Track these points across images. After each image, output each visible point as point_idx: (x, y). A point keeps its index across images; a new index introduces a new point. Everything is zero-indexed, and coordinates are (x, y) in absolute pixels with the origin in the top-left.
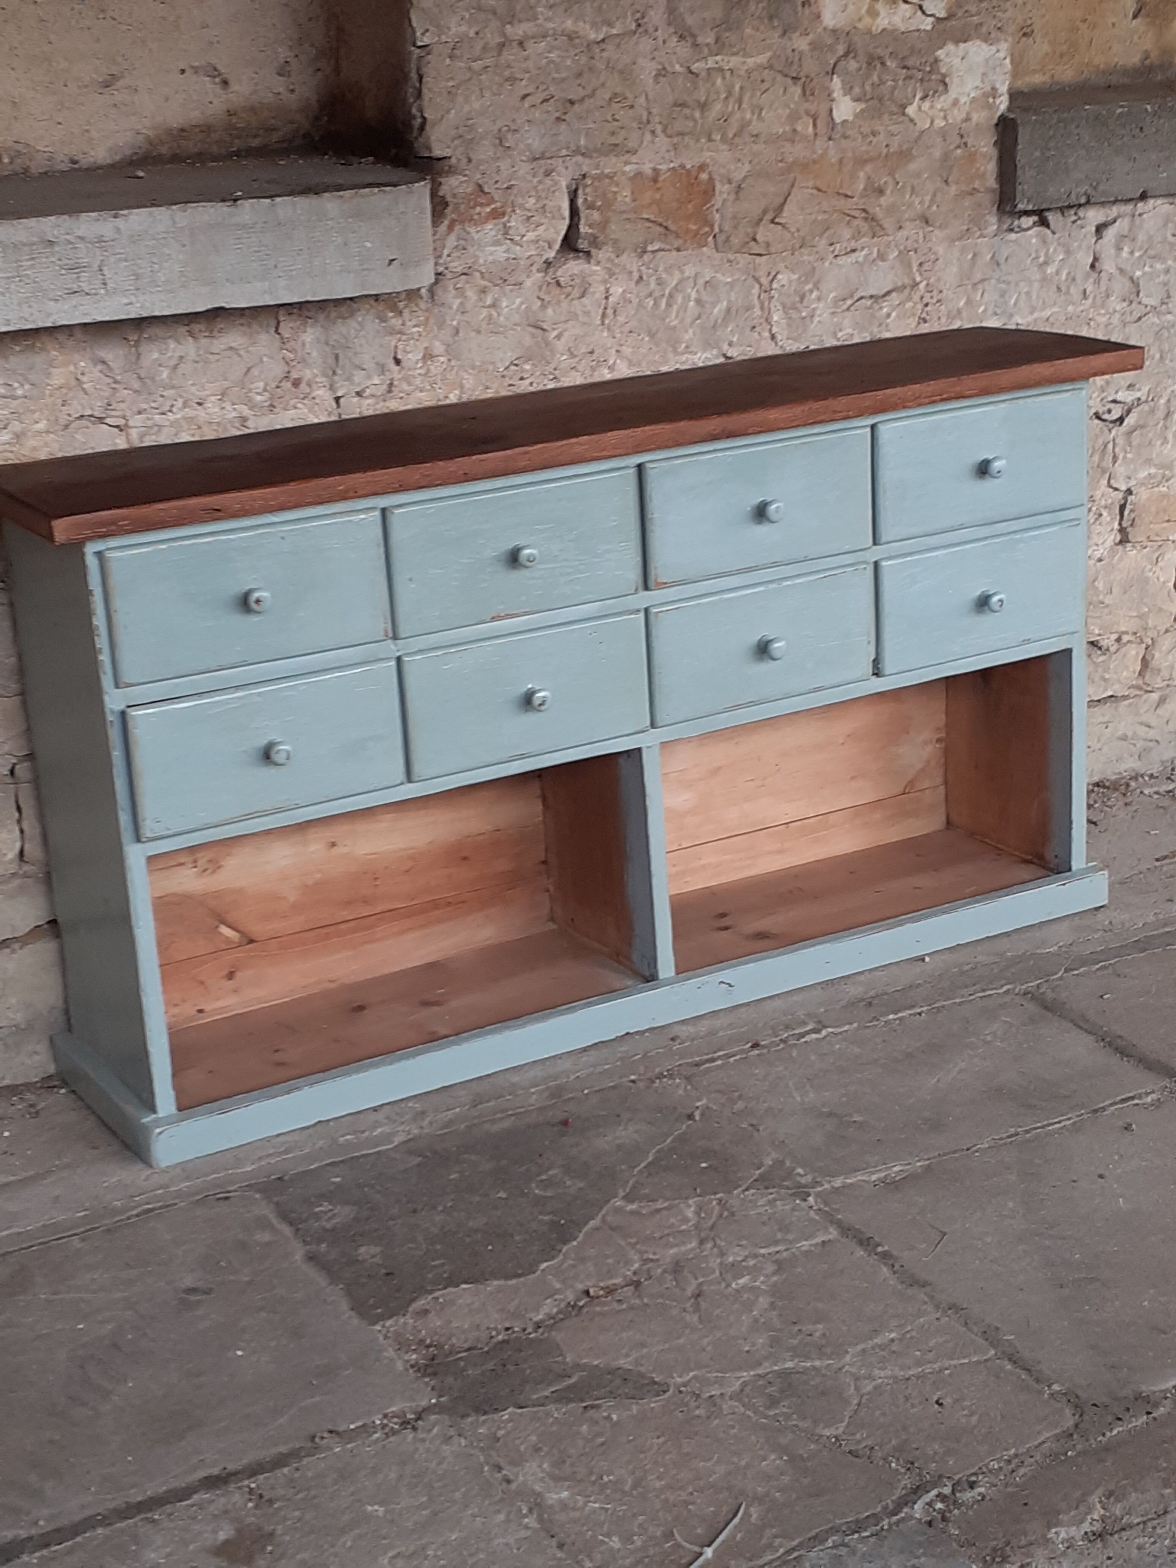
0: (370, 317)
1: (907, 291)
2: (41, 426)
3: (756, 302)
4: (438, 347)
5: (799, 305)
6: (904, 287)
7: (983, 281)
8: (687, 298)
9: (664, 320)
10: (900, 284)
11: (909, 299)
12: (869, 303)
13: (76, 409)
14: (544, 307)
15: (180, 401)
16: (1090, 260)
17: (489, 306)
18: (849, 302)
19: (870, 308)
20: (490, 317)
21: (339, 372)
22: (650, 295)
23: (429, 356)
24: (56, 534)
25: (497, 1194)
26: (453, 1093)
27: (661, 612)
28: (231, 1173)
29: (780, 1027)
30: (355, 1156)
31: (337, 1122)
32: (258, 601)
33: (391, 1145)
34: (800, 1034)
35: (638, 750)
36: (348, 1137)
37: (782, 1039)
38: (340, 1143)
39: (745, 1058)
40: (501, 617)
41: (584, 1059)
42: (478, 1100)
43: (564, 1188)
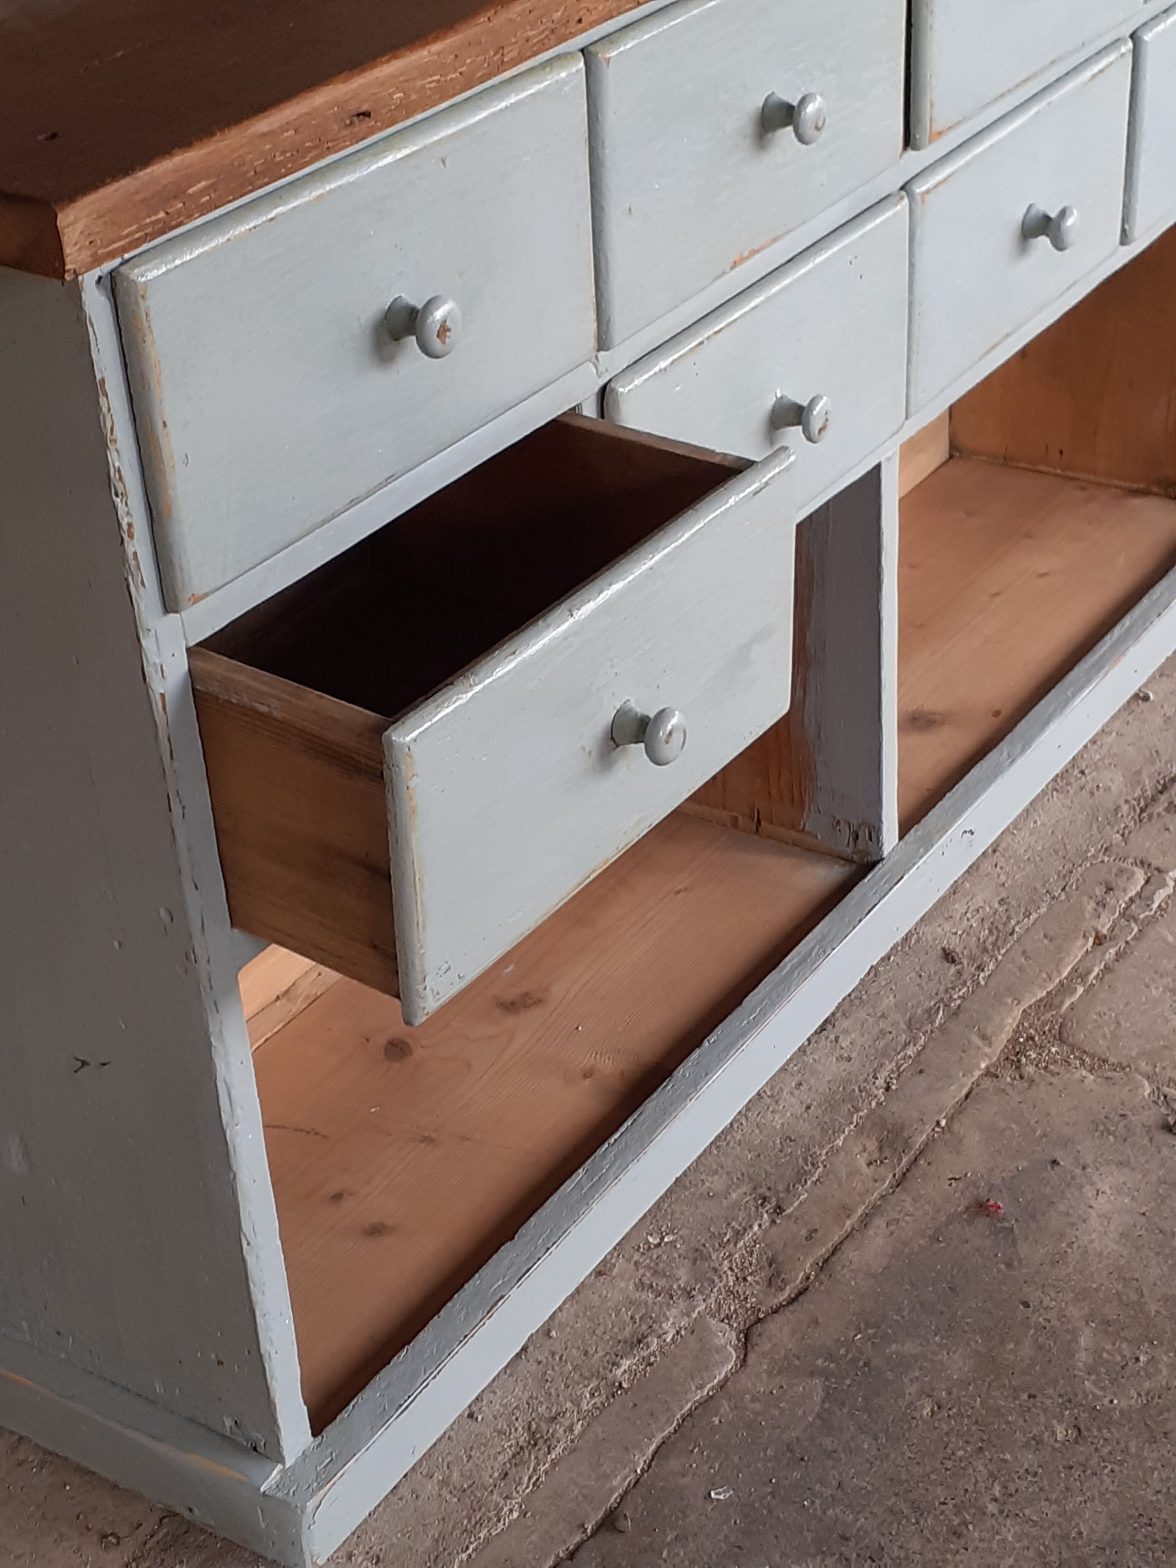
24: (68, 250)
25: (1054, 1433)
26: (703, 1189)
27: (927, 192)
28: (487, 1541)
29: (1099, 891)
30: (690, 1414)
31: (561, 1327)
32: (443, 330)
33: (728, 1360)
34: (1139, 895)
35: (878, 467)
36: (626, 1363)
37: (1123, 915)
38: (625, 1385)
39: (1107, 969)
40: (743, 259)
41: (845, 1043)
42: (768, 1194)
43: (1149, 1377)
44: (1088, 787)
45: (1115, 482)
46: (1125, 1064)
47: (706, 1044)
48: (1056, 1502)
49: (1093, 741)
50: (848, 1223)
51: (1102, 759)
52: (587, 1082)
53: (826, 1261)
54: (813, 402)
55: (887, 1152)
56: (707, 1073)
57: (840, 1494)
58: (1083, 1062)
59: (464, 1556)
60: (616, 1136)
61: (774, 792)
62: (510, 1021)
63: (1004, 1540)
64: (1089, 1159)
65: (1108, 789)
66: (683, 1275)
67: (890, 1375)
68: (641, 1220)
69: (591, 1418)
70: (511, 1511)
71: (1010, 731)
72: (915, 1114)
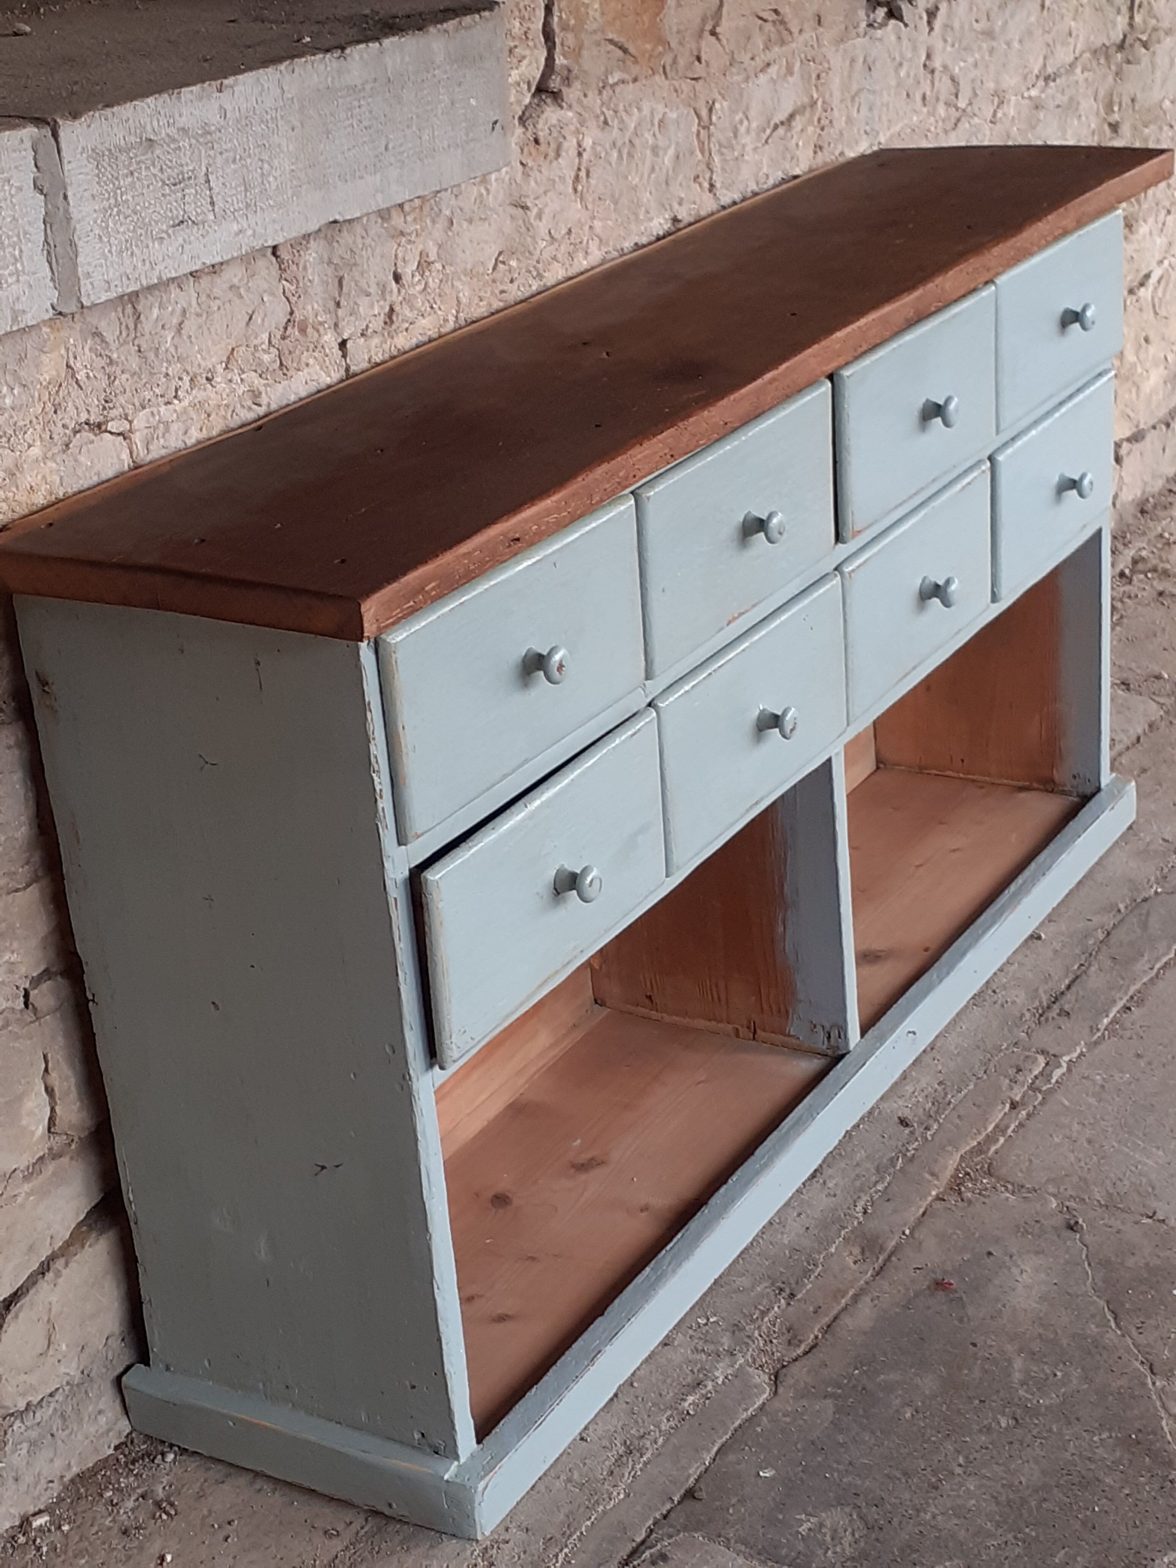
1: (808, 112)
2: (36, 451)
3: (696, 142)
4: (433, 250)
5: (732, 142)
6: (806, 107)
7: (858, 91)
8: (645, 145)
9: (626, 178)
10: (802, 102)
11: (811, 121)
12: (782, 131)
13: (71, 416)
14: (526, 176)
15: (186, 379)
18: (767, 133)
19: (783, 137)
21: (343, 303)
22: (614, 144)
24: (366, 625)
25: (999, 1423)
26: (734, 1286)
27: (853, 571)
28: (604, 1512)
29: (1012, 1072)
30: (740, 1426)
31: (640, 1380)
32: (561, 667)
33: (764, 1392)
34: (1041, 1073)
35: (829, 760)
36: (690, 1399)
37: (1030, 1087)
38: (691, 1412)
39: (1021, 1125)
40: (735, 619)
41: (830, 1184)
42: (782, 1286)
43: (1064, 1385)
44: (999, 1002)
45: (1005, 781)
46: (1037, 1187)
47: (730, 1181)
48: (1003, 1464)
49: (1001, 970)
50: (843, 1301)
51: (1008, 982)
52: (644, 1215)
53: (829, 1326)
54: (785, 712)
55: (867, 1254)
56: (732, 1201)
57: (851, 1468)
58: (1007, 1189)
59: (589, 1523)
60: (671, 1245)
61: (765, 1007)
62: (583, 1177)
63: (968, 1489)
64: (1014, 1251)
65: (1014, 1002)
66: (726, 1342)
67: (881, 1395)
68: (691, 1309)
69: (668, 1436)
70: (619, 1494)
71: (937, 960)
72: (886, 1228)
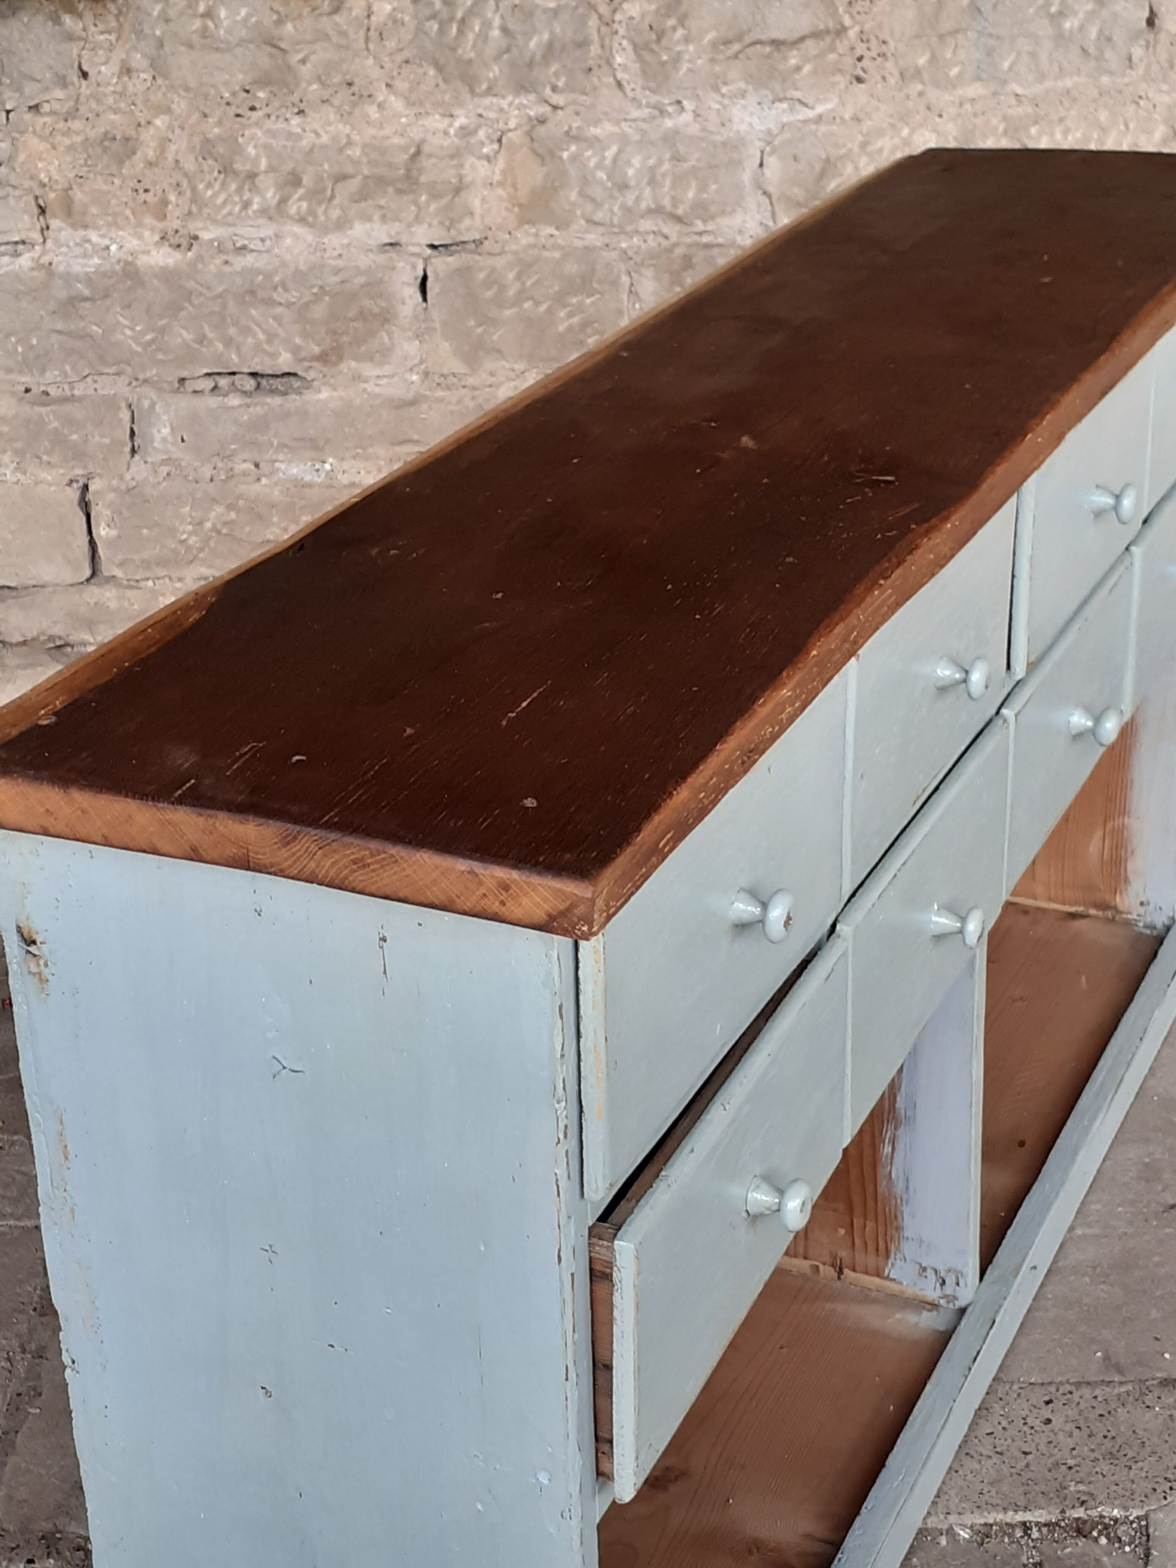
0: (40, 18)
1: (828, 40)
3: (595, 37)
4: (138, 60)
5: (654, 46)
6: (828, 32)
7: (954, 32)
8: (487, 25)
9: (454, 49)
10: (822, 27)
11: (832, 48)
12: (768, 49)
14: (280, 22)
16: (1146, 14)
17: (202, 16)
18: (736, 47)
19: (769, 56)
20: (205, 28)
22: (433, 17)
23: (127, 70)
27: (1019, 712)
32: (788, 920)
40: (918, 797)
61: (858, 1242)
62: (662, 1497)
